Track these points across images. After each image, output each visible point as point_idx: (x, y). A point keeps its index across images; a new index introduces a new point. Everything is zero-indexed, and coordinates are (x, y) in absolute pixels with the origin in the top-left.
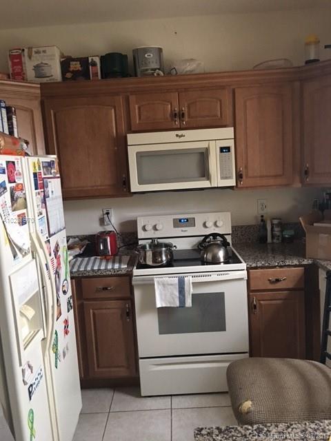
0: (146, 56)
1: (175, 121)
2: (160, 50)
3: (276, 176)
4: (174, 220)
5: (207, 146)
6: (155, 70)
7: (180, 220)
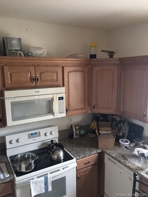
0: (12, 42)
1: (33, 82)
2: (20, 39)
3: (81, 109)
4: (28, 134)
5: (52, 97)
6: (18, 50)
7: (32, 134)
